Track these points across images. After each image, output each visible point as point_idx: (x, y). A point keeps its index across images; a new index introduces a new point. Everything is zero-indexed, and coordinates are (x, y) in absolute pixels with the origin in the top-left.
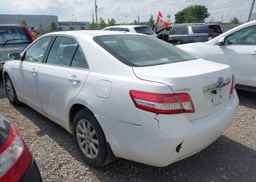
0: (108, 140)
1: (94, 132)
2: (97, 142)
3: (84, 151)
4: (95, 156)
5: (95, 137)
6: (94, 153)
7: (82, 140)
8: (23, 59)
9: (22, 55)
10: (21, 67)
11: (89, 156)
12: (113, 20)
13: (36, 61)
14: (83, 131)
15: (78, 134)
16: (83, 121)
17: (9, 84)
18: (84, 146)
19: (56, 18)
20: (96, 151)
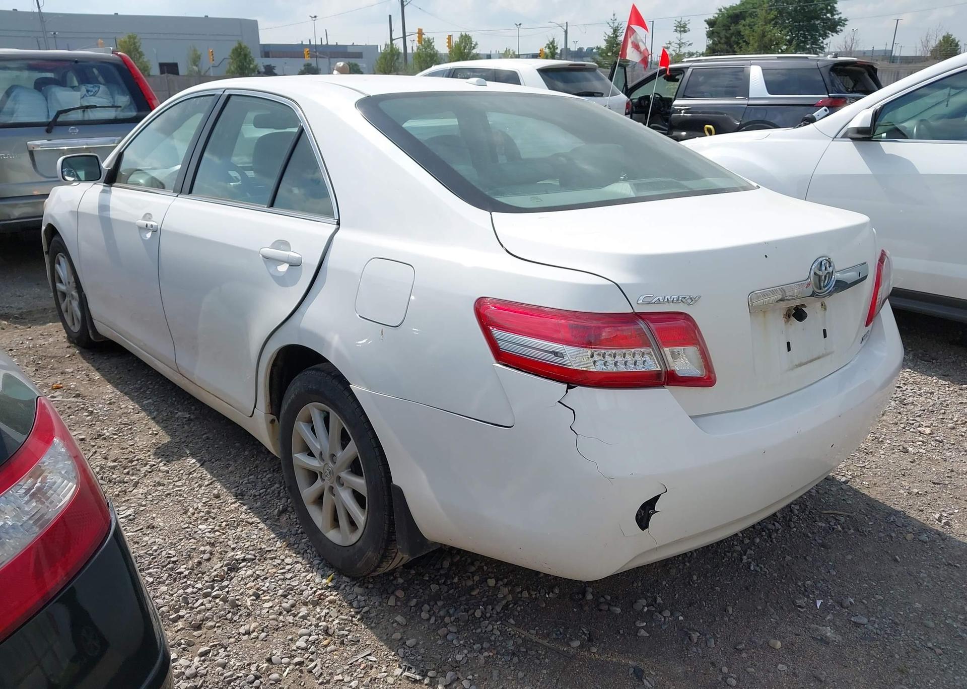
0: (397, 479)
1: (352, 448)
2: (360, 483)
3: (320, 518)
4: (354, 538)
5: (355, 468)
6: (352, 524)
7: (313, 476)
8: (112, 178)
9: (106, 164)
10: (104, 208)
11: (333, 536)
12: (466, 39)
13: (157, 185)
14: (316, 446)
15: (300, 458)
16: (314, 410)
17: (63, 270)
18: (319, 500)
19: (252, 27)
20: (361, 518)
